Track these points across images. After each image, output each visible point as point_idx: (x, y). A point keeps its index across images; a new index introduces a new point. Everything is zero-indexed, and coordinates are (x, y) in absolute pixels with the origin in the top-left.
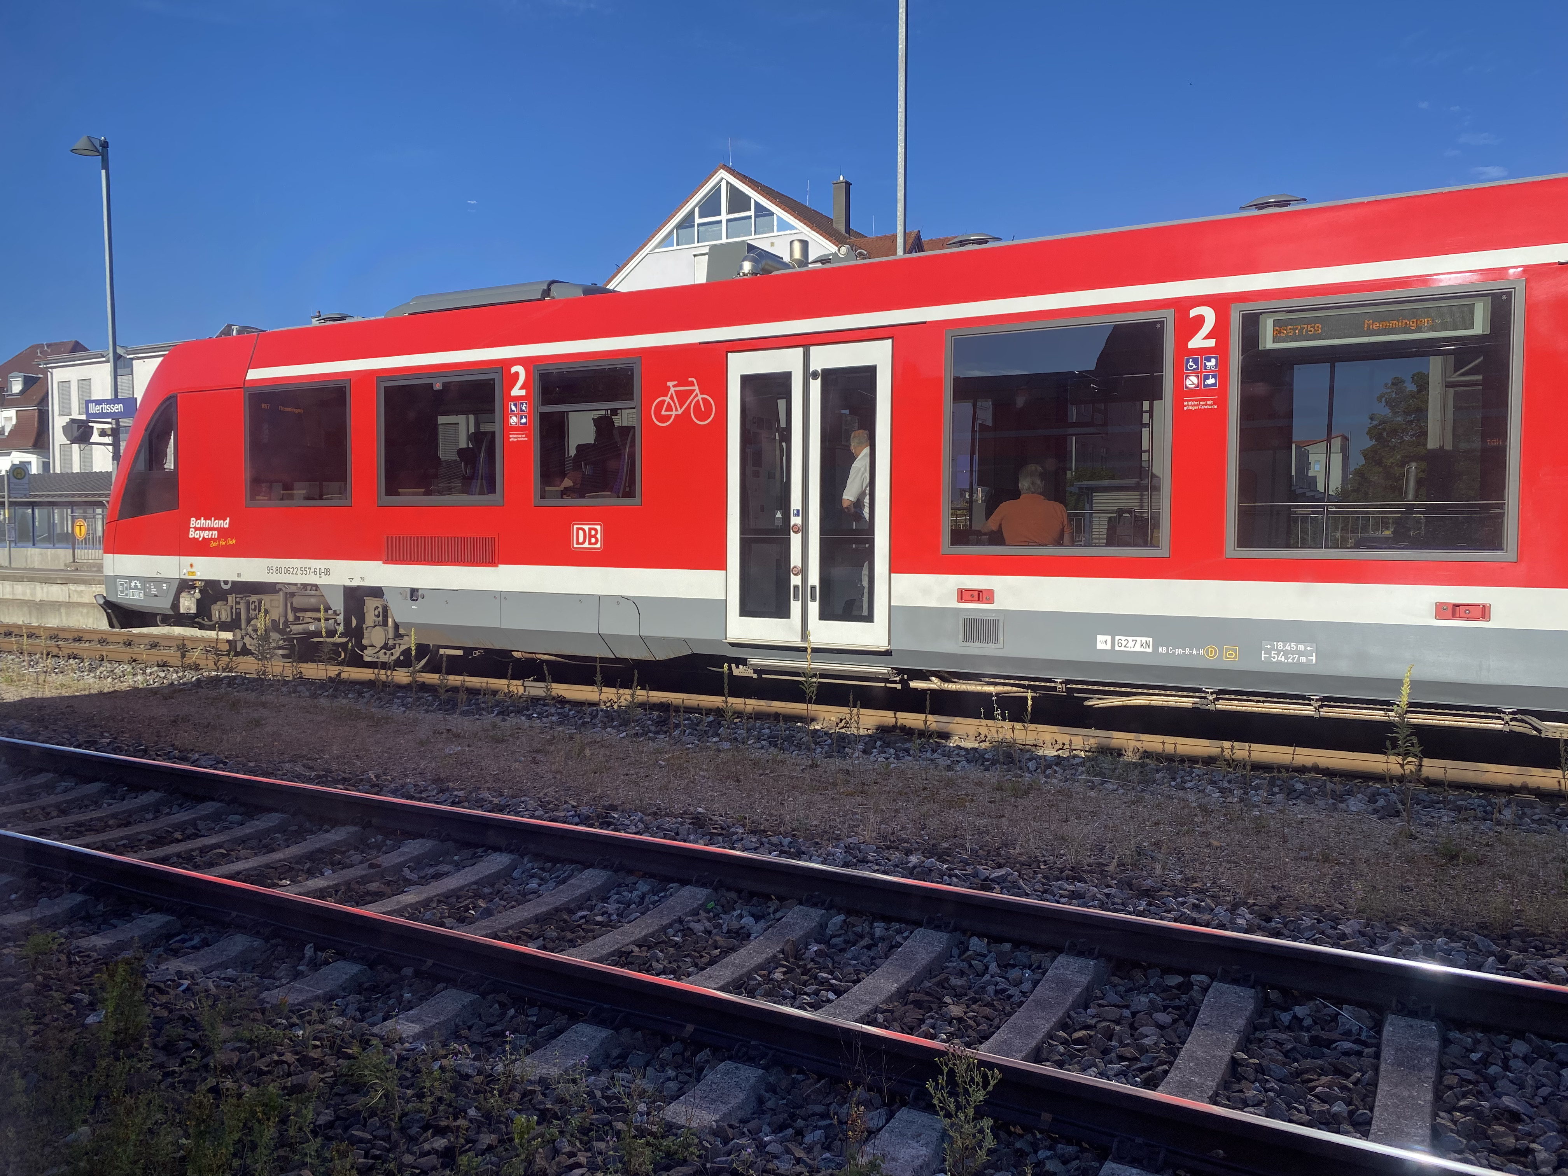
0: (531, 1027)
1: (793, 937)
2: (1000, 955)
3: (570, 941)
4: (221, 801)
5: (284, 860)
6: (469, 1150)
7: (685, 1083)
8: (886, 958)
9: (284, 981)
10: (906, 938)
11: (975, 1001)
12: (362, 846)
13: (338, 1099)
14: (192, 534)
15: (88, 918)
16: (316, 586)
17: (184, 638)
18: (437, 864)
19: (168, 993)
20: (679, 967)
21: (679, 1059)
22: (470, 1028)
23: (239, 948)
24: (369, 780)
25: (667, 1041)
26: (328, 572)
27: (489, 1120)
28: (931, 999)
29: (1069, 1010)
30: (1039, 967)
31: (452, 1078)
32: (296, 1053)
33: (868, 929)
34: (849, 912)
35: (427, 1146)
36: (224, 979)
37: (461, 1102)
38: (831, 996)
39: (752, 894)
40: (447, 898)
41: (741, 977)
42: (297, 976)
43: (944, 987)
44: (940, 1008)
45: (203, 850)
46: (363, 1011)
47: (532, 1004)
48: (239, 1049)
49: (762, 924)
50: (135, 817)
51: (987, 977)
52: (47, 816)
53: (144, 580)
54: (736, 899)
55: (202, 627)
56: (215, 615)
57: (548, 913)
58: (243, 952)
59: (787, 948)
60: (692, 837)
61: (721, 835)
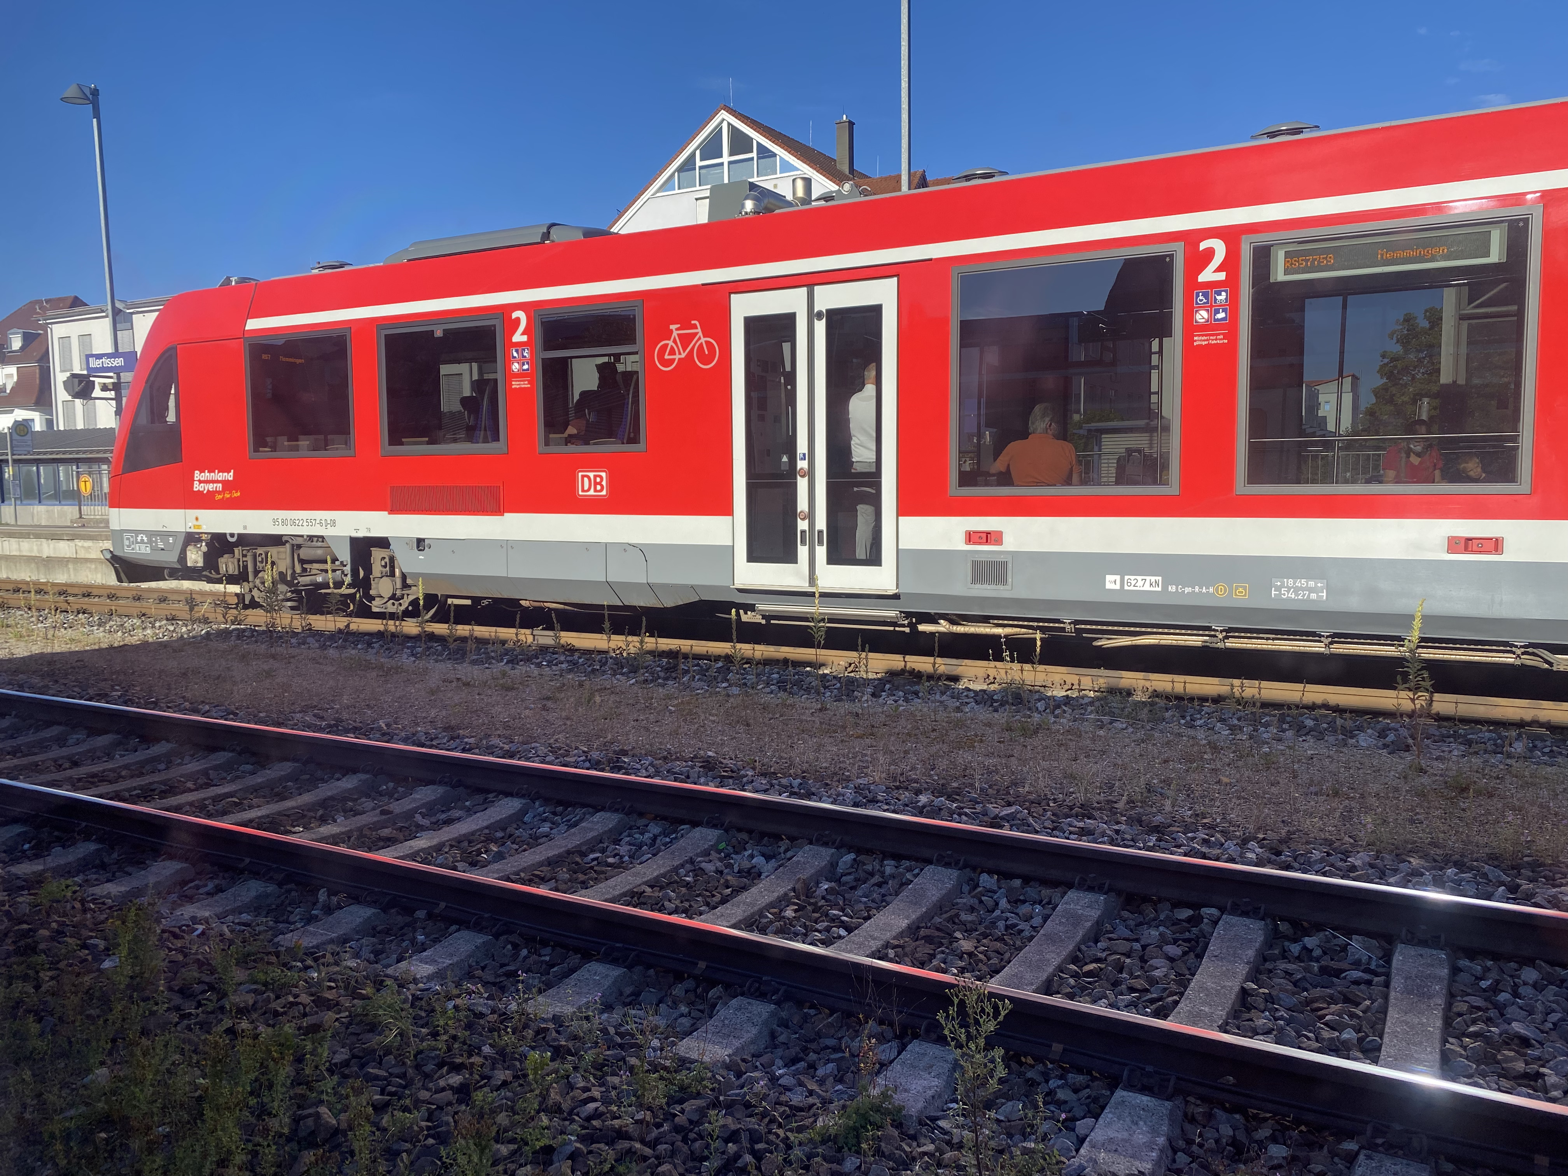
0: (544, 966)
1: (804, 875)
2: (1010, 890)
3: (583, 882)
4: (233, 751)
5: (297, 808)
6: (485, 1085)
7: (698, 1019)
9: (298, 925)
10: (916, 876)
11: (985, 936)
12: (373, 794)
13: (354, 1038)
14: (197, 487)
15: (103, 866)
16: (322, 538)
17: (191, 592)
18: (449, 810)
19: (183, 938)
20: (690, 906)
21: (691, 996)
22: (483, 969)
23: (253, 894)
24: (380, 729)
25: (679, 977)
26: (333, 523)
27: (503, 1056)
29: (1080, 943)
30: (1049, 903)
31: (466, 1017)
32: (312, 995)
33: (878, 867)
34: (859, 851)
35: (442, 1083)
36: (239, 924)
37: (476, 1039)
38: (842, 932)
39: (763, 835)
40: (459, 843)
41: (753, 915)
42: (310, 920)
43: (954, 923)
44: (951, 943)
45: (216, 799)
46: (377, 953)
47: (544, 943)
48: (255, 991)
49: (773, 863)
50: (148, 768)
51: (997, 913)
52: (60, 767)
53: (151, 534)
54: (747, 839)
55: (210, 581)
56: (223, 569)
57: (559, 856)
58: (257, 897)
59: (799, 886)
60: (702, 780)
61: (731, 777)
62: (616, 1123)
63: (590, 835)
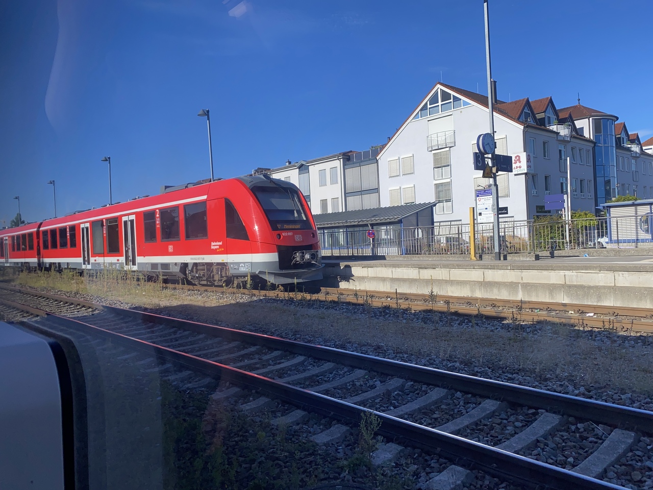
1: (390, 389)
2: (466, 398)
5: (234, 357)
8: (422, 397)
10: (432, 391)
12: (260, 353)
18: (281, 359)
20: (345, 396)
24: (272, 331)
28: (430, 411)
29: (482, 418)
30: (478, 403)
33: (420, 387)
34: (415, 381)
38: (392, 408)
43: (438, 408)
44: (432, 415)
49: (382, 384)
63: (322, 370)
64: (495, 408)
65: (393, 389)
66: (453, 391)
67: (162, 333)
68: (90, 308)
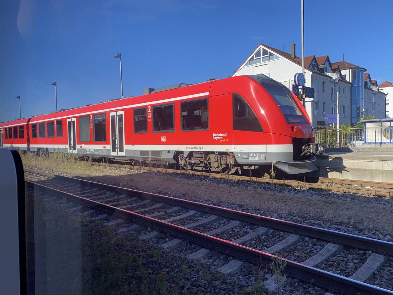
0: (192, 248)
2: (313, 242)
3: (205, 231)
4: (137, 197)
5: (148, 210)
6: (173, 272)
7: (224, 264)
8: (282, 240)
9: (143, 235)
10: (288, 236)
11: (303, 252)
12: (164, 208)
13: (148, 259)
15: (108, 220)
18: (180, 212)
19: (119, 235)
20: (230, 238)
21: (224, 258)
22: (179, 247)
23: (135, 227)
24: (169, 194)
25: (222, 254)
27: (178, 266)
28: (291, 251)
29: (329, 256)
30: (323, 246)
31: (172, 257)
32: (142, 249)
33: (278, 233)
34: (275, 229)
35: (164, 270)
36: (131, 233)
37: (173, 262)
38: (265, 248)
39: (251, 224)
40: (180, 220)
41: (244, 242)
42: (145, 234)
43: (296, 249)
44: (294, 253)
45: (132, 207)
46: (157, 242)
47: (193, 243)
49: (252, 230)
50: (120, 200)
51: (309, 247)
52: (104, 199)
54: (247, 224)
57: (202, 224)
58: (136, 228)
59: (257, 236)
60: (239, 210)
61: (246, 210)
62: (199, 283)
63: (209, 220)
64: (336, 249)
65: (261, 234)
66: (302, 237)
67: (96, 193)
68: (46, 176)
